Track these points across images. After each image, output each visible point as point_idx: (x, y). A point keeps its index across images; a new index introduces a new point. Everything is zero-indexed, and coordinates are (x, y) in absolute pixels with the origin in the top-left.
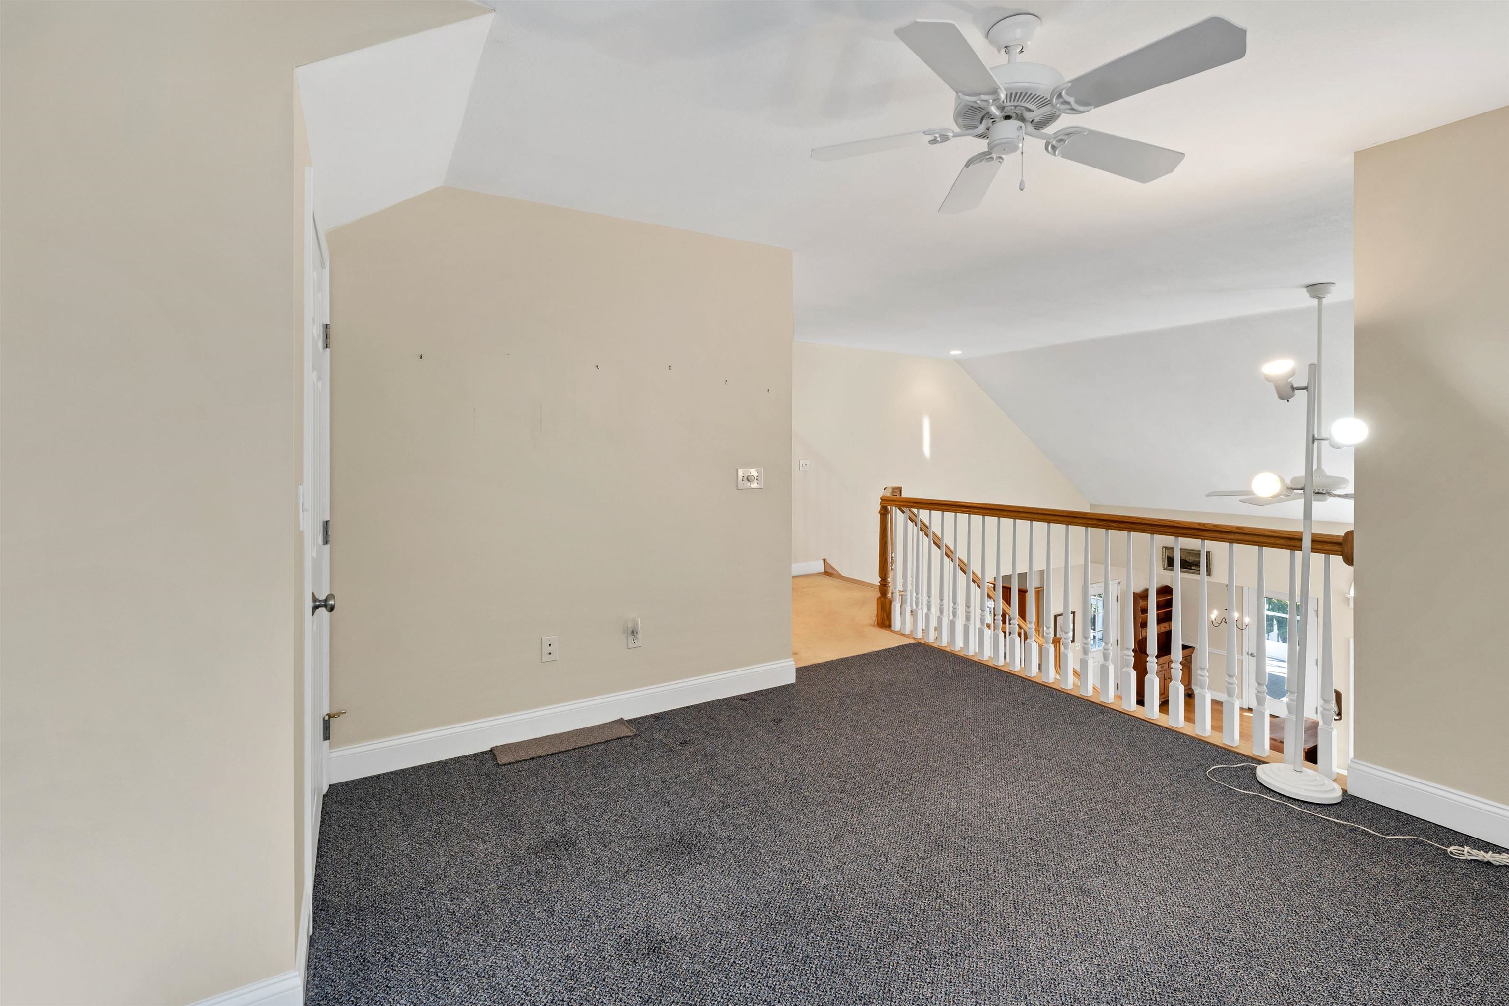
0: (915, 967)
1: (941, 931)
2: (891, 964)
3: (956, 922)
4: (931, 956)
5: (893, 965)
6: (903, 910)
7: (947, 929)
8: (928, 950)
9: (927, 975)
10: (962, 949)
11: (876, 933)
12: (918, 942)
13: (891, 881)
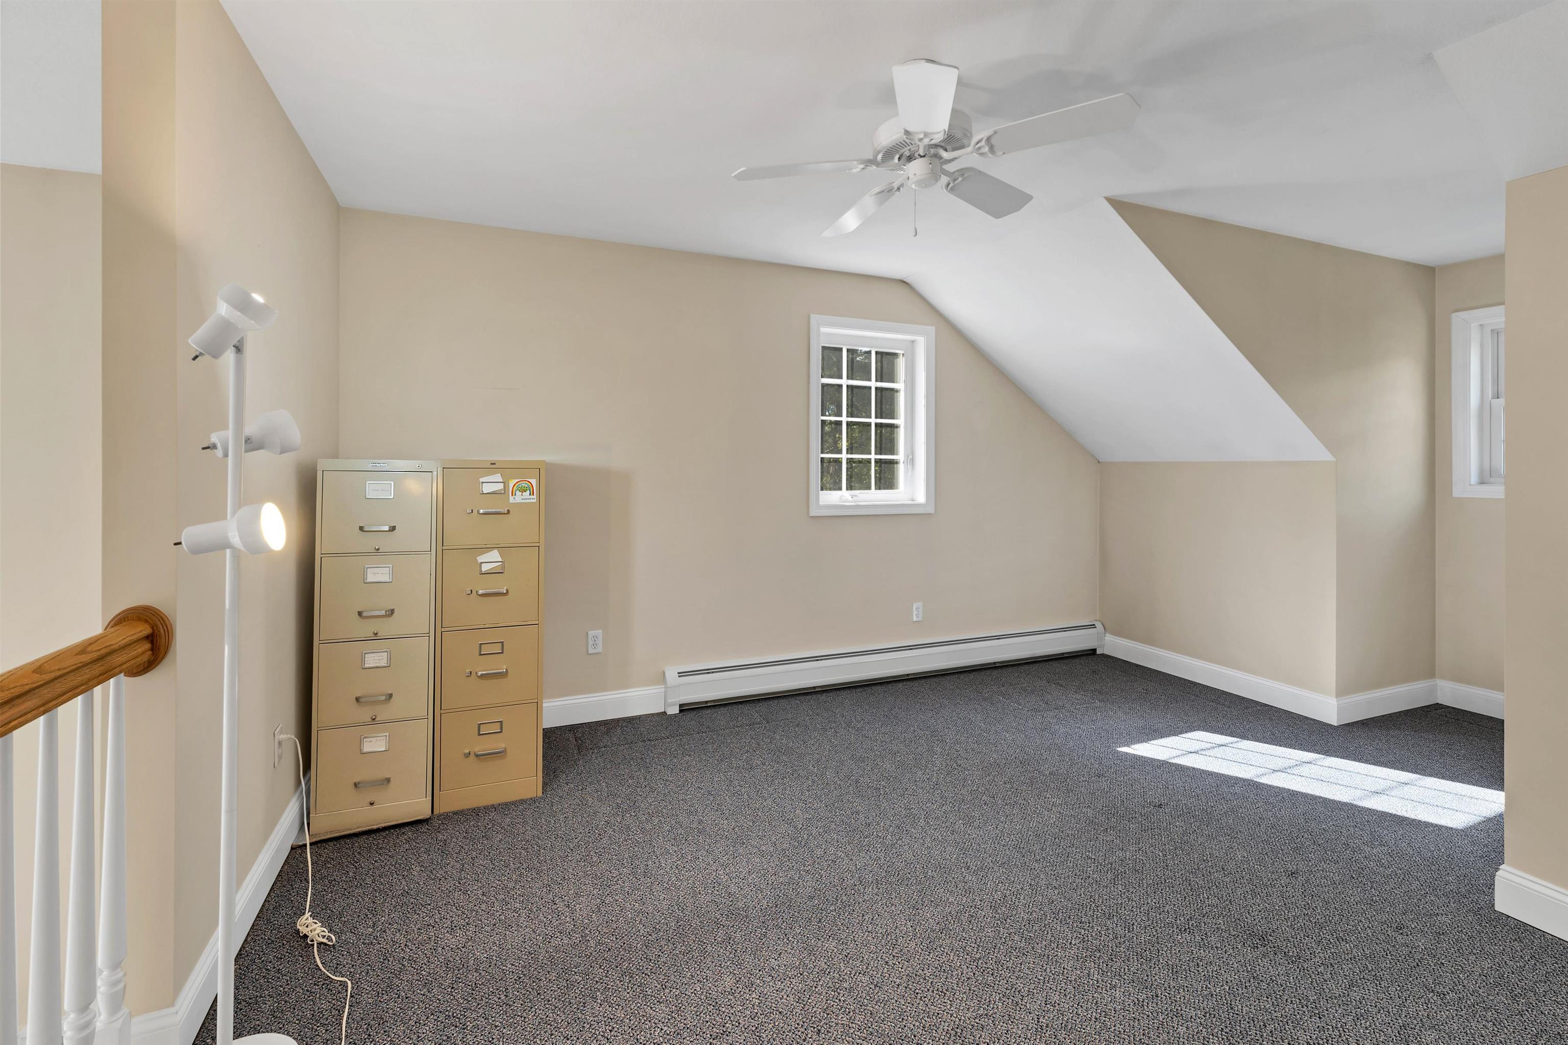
0: (1010, 902)
1: (981, 926)
2: (1031, 907)
3: (964, 934)
4: (994, 908)
5: (1029, 906)
6: (1018, 950)
7: (974, 928)
8: (997, 912)
9: (1000, 896)
10: (965, 911)
11: (1046, 932)
12: (1006, 920)
13: (1032, 986)
